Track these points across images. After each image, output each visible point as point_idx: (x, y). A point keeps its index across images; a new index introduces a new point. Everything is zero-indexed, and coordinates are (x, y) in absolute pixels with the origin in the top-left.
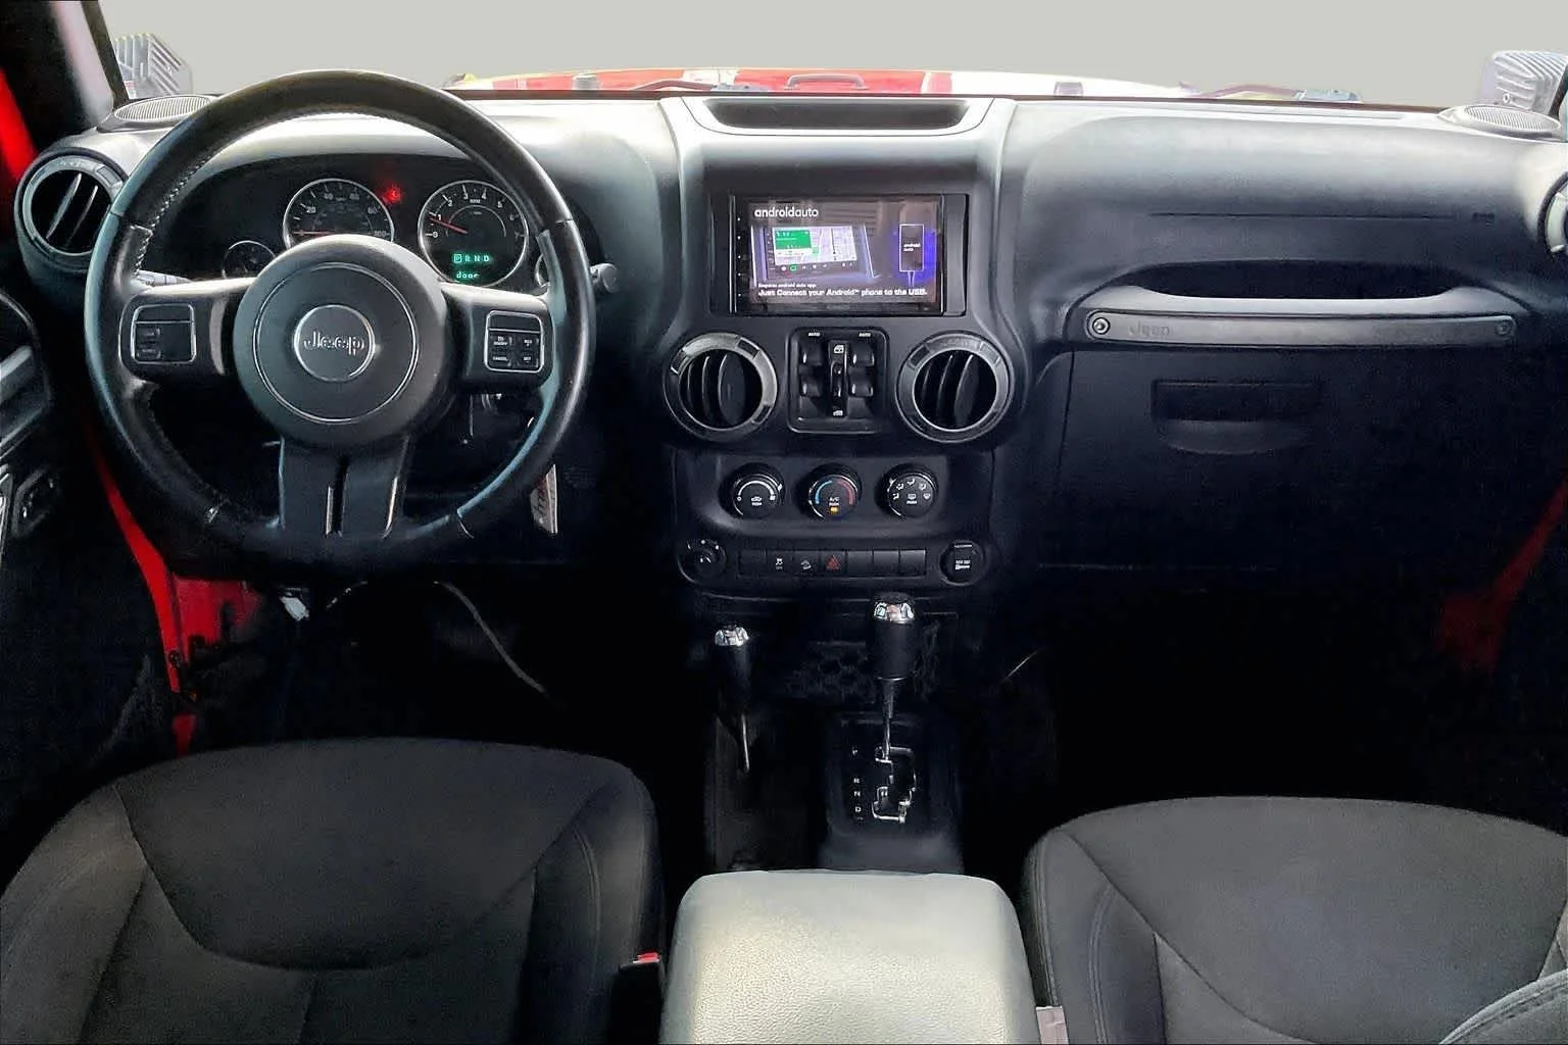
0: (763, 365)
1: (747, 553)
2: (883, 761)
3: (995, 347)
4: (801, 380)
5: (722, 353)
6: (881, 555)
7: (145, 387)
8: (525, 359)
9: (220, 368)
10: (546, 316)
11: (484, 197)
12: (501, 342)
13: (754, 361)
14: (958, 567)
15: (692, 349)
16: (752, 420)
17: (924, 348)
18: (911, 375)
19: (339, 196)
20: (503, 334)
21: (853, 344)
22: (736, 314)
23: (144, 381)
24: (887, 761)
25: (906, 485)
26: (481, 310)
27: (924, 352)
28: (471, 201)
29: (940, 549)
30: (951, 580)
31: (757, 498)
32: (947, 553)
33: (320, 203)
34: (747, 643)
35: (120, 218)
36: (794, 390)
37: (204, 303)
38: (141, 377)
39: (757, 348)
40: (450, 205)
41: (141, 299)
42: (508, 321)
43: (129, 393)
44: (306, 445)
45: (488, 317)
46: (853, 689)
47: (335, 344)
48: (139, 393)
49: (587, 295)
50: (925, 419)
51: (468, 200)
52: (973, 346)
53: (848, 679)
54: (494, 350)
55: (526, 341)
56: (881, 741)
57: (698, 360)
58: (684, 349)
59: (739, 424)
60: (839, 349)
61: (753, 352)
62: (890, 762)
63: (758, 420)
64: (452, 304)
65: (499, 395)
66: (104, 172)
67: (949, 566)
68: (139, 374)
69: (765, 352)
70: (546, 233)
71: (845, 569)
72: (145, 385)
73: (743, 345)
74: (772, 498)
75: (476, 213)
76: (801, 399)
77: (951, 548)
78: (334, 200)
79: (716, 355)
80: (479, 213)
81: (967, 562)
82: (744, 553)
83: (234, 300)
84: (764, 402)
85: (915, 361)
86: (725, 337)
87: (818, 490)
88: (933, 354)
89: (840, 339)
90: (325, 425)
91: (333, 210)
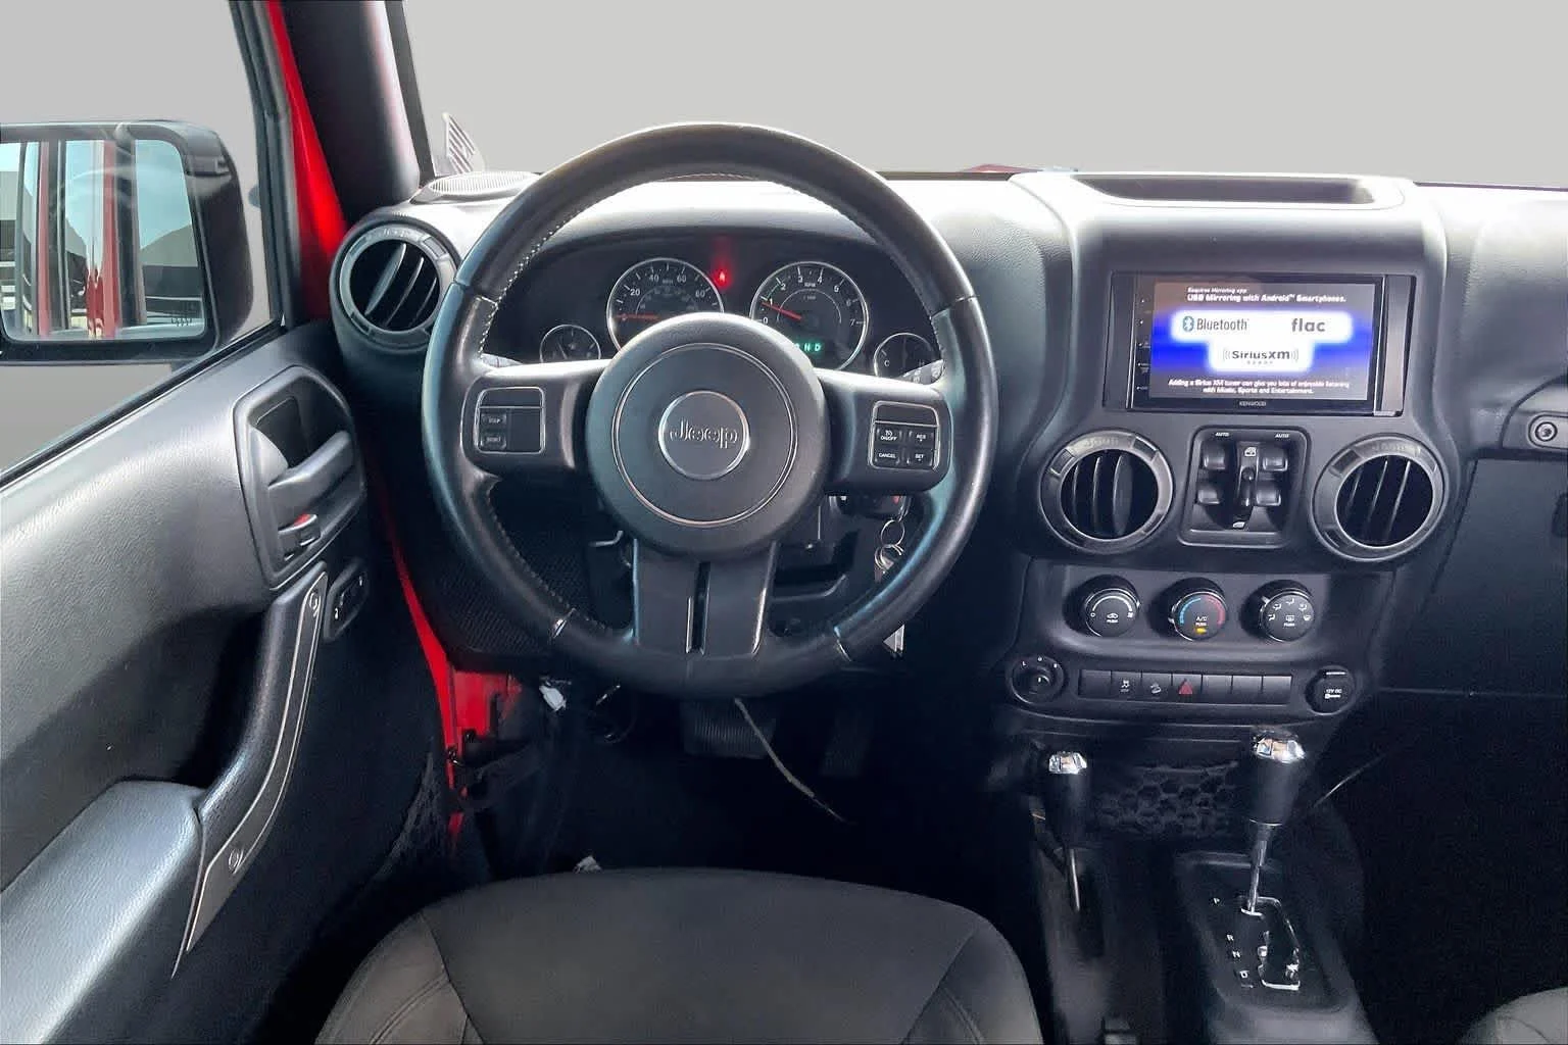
0: (1158, 466)
1: (1089, 674)
2: (1248, 913)
3: (1430, 451)
4: (1201, 483)
5: (1118, 453)
6: (1240, 680)
7: (487, 481)
8: (918, 456)
9: (570, 462)
10: (940, 405)
11: (820, 280)
12: (889, 437)
13: (1150, 463)
14: (1328, 696)
15: (1080, 448)
16: (1141, 530)
17: (1352, 452)
18: (1332, 485)
19: (665, 278)
20: (890, 428)
21: (1268, 445)
22: (1133, 411)
23: (486, 474)
24: (1252, 913)
25: (1285, 605)
26: (865, 400)
27: (1351, 457)
28: (806, 285)
29: (1307, 676)
30: (1315, 710)
31: (1113, 615)
32: (1314, 681)
33: (645, 286)
34: (1083, 771)
35: (464, 288)
36: (1191, 497)
37: (555, 387)
38: (482, 468)
39: (1155, 449)
40: (783, 289)
41: (484, 382)
42: (898, 412)
43: (468, 488)
44: (662, 551)
45: (875, 407)
46: (1170, 817)
47: (705, 436)
48: (481, 487)
49: (990, 381)
50: (1345, 534)
51: (803, 283)
52: (1411, 451)
53: (1167, 806)
54: (881, 446)
55: (918, 436)
56: (1247, 891)
57: (1087, 462)
58: (1068, 448)
59: (1124, 535)
60: (1251, 451)
61: (1152, 454)
62: (1259, 914)
63: (1147, 531)
64: (829, 391)
65: (844, 498)
66: (431, 242)
67: (1317, 694)
68: (480, 463)
69: (1163, 454)
70: (945, 313)
71: (1200, 694)
72: (486, 477)
73: (1138, 445)
74: (1131, 615)
75: (810, 298)
76: (1196, 507)
77: (1322, 674)
78: (660, 283)
79: (1110, 456)
80: (814, 298)
81: (1338, 691)
82: (1087, 673)
83: (589, 383)
84: (1157, 511)
85: (1342, 465)
86: (1118, 436)
87: (1184, 609)
88: (1364, 460)
89: (1252, 440)
90: (689, 527)
91: (657, 293)
